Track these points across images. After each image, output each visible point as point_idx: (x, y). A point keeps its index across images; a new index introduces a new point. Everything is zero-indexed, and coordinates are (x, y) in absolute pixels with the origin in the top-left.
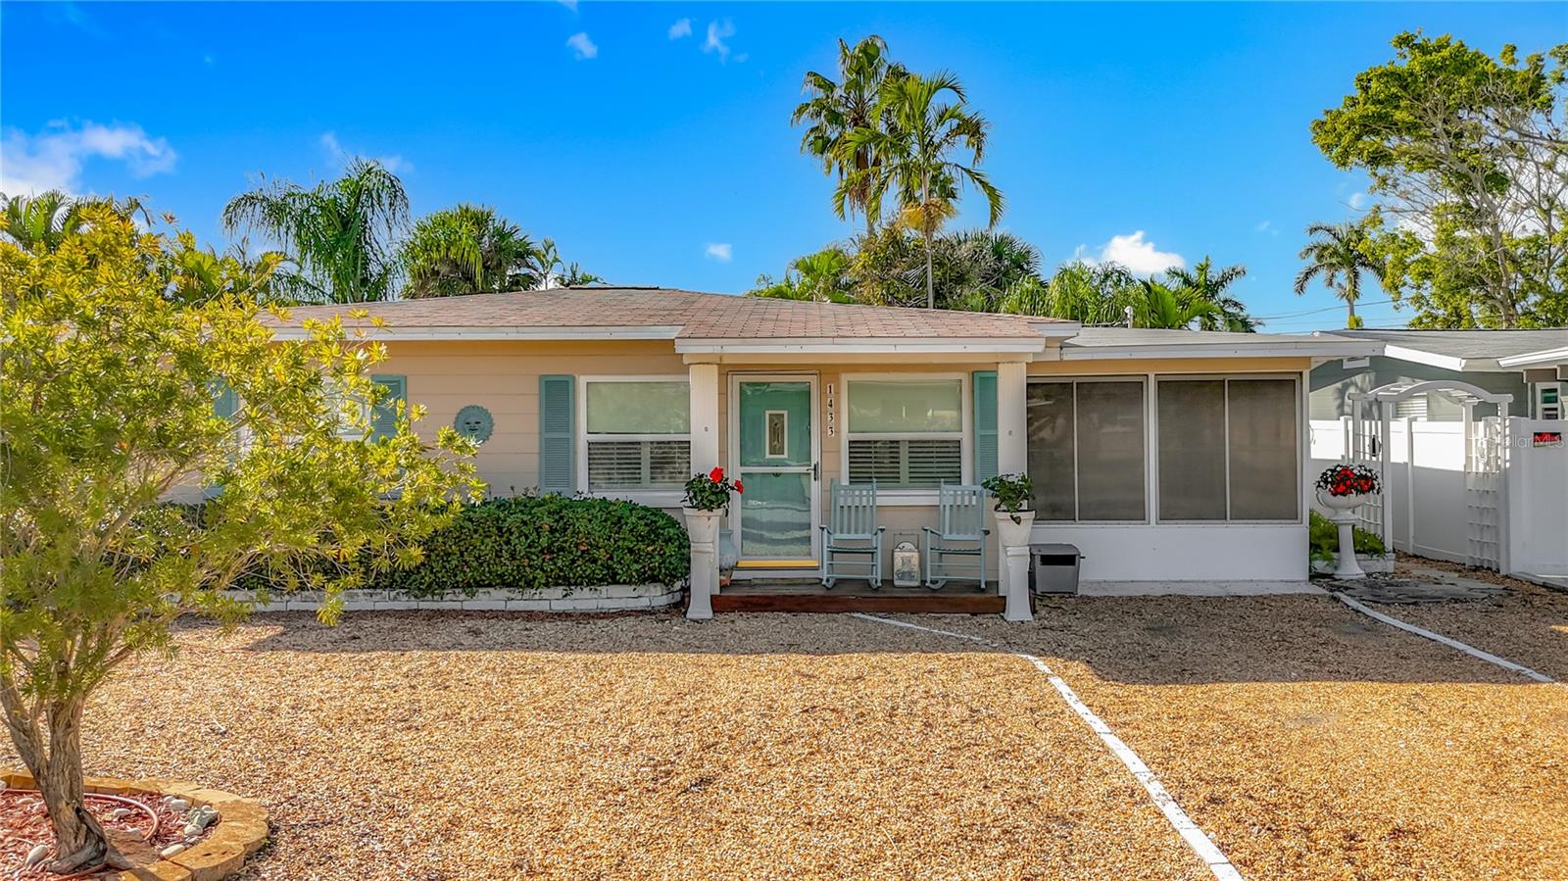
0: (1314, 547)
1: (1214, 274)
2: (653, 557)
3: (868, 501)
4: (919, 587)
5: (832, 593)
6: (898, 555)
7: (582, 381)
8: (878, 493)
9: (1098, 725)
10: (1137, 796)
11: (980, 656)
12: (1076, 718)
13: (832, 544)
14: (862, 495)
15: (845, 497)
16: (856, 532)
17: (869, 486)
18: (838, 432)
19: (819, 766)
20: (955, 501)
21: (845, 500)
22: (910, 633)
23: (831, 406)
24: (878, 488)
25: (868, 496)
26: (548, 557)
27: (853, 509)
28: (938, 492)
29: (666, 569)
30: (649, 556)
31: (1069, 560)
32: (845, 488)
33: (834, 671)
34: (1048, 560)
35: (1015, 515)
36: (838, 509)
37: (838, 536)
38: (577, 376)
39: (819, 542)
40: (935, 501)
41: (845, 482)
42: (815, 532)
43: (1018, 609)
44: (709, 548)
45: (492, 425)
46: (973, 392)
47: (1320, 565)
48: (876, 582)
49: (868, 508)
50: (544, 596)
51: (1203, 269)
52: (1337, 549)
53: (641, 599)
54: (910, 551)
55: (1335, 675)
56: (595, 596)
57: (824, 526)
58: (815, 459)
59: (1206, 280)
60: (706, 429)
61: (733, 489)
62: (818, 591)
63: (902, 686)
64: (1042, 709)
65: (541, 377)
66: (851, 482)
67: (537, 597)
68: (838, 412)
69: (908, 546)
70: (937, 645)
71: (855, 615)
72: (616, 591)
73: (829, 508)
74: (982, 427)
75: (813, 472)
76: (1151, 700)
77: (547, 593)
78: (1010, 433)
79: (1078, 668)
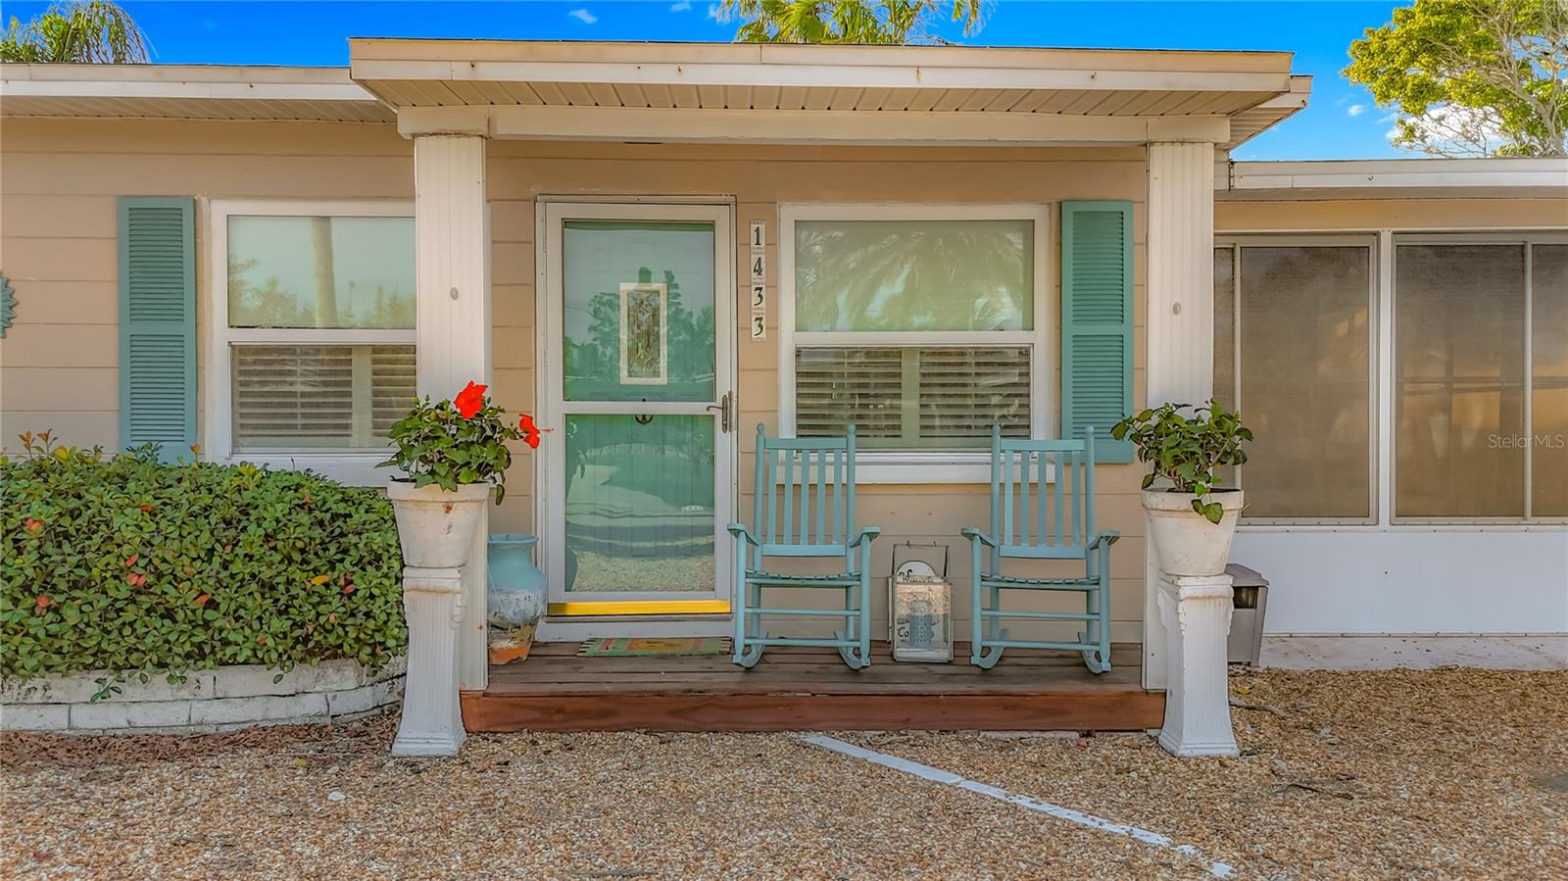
2: (323, 601)
3: (838, 473)
4: (950, 663)
5: (757, 684)
6: (903, 590)
7: (217, 212)
8: (860, 457)
13: (758, 567)
14: (823, 465)
15: (788, 465)
16: (812, 539)
17: (840, 442)
18: (774, 329)
20: (1025, 472)
21: (789, 473)
23: (759, 271)
24: (860, 448)
25: (837, 464)
26: (43, 602)
27: (805, 491)
28: (986, 457)
29: (360, 628)
30: (315, 599)
32: (787, 445)
35: (1208, 499)
36: (773, 491)
37: (772, 548)
38: (204, 201)
39: (731, 560)
40: (981, 474)
41: (787, 429)
42: (722, 538)
44: (450, 579)
45: (12, 303)
46: (1060, 244)
48: (858, 655)
49: (838, 490)
50: (56, 695)
53: (304, 699)
54: (928, 581)
56: (184, 693)
57: (740, 527)
58: (725, 384)
60: (454, 294)
61: (513, 435)
62: (725, 681)
65: (121, 199)
66: (798, 436)
67: (37, 697)
68: (774, 286)
69: (921, 570)
71: (813, 739)
72: (237, 680)
73: (756, 486)
75: (719, 415)
77: (61, 687)
78: (1176, 309)
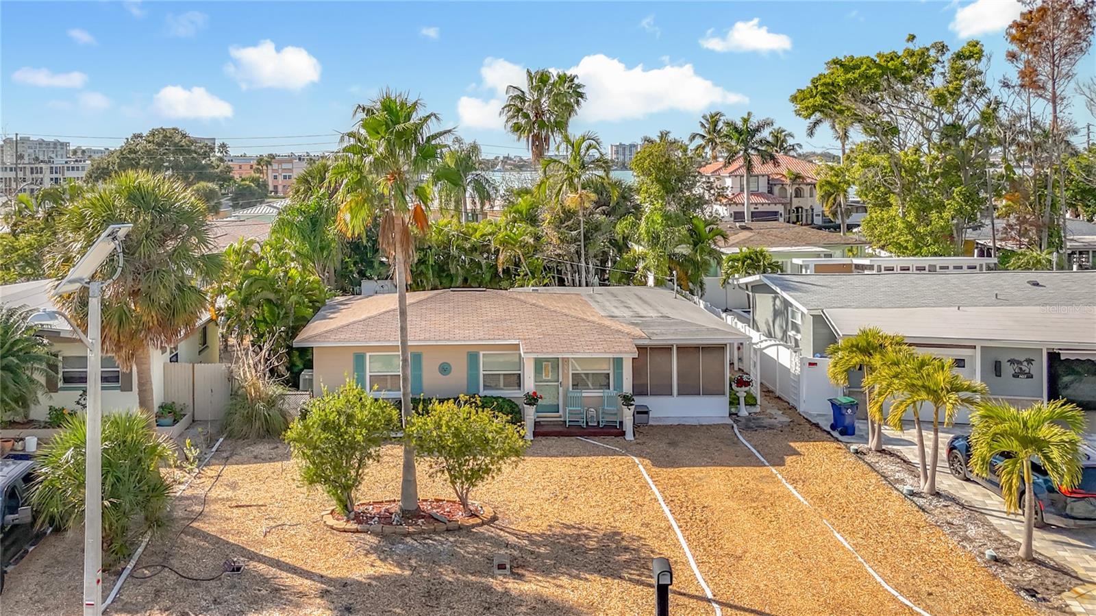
0: (731, 403)
1: (754, 123)
3: (579, 395)
4: (597, 426)
5: (570, 430)
6: (589, 413)
7: (481, 353)
9: (650, 481)
10: (656, 500)
11: (620, 457)
12: (645, 479)
13: (568, 411)
16: (576, 407)
17: (579, 389)
18: (568, 371)
19: (588, 493)
20: (608, 395)
21: (571, 394)
22: (598, 446)
23: (566, 362)
24: (582, 390)
25: (578, 393)
27: (574, 398)
28: (602, 391)
31: (647, 413)
33: (581, 463)
34: (638, 413)
35: (629, 407)
37: (570, 408)
40: (602, 394)
41: (571, 389)
43: (629, 436)
44: (532, 417)
45: (451, 369)
47: (733, 410)
48: (584, 424)
49: (579, 397)
51: (745, 121)
52: (739, 404)
54: (593, 412)
55: (715, 464)
58: (561, 380)
59: (747, 128)
60: (530, 378)
62: (565, 429)
63: (600, 469)
64: (637, 476)
65: (468, 352)
66: (573, 388)
68: (568, 364)
69: (592, 410)
70: (606, 453)
71: (579, 438)
73: (565, 396)
74: (617, 369)
75: (560, 384)
76: (665, 472)
78: (627, 378)
79: (647, 461)
